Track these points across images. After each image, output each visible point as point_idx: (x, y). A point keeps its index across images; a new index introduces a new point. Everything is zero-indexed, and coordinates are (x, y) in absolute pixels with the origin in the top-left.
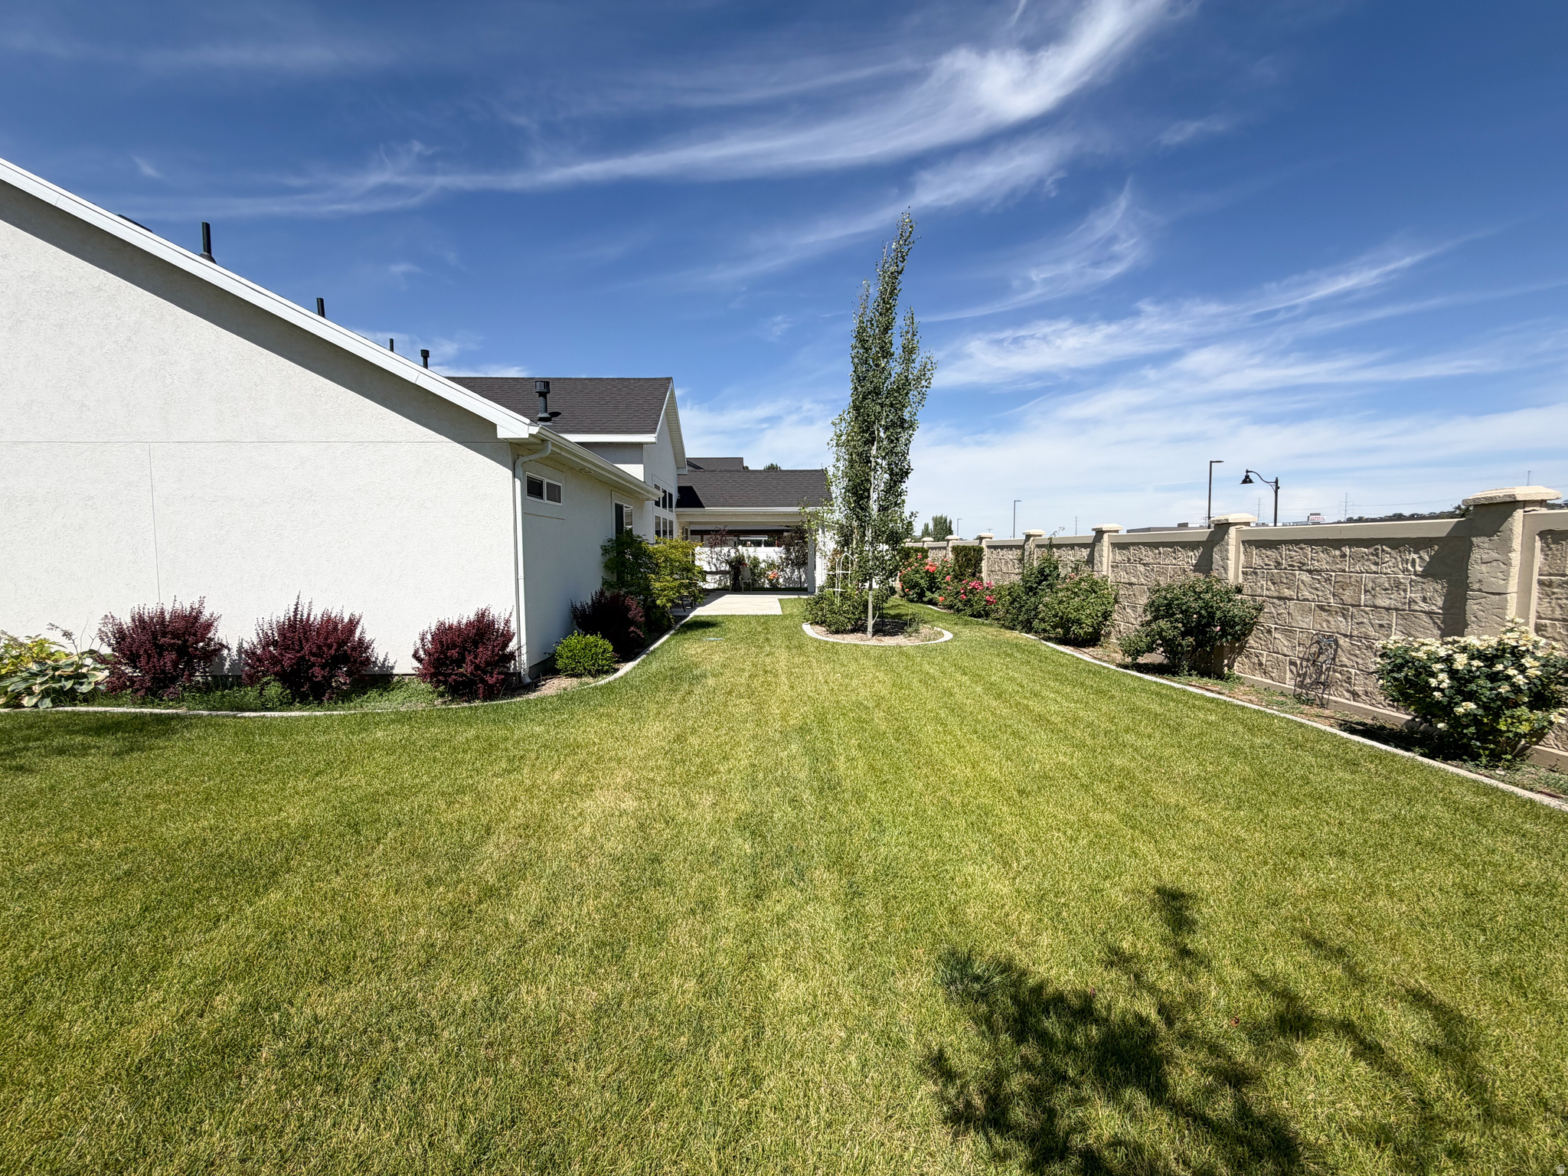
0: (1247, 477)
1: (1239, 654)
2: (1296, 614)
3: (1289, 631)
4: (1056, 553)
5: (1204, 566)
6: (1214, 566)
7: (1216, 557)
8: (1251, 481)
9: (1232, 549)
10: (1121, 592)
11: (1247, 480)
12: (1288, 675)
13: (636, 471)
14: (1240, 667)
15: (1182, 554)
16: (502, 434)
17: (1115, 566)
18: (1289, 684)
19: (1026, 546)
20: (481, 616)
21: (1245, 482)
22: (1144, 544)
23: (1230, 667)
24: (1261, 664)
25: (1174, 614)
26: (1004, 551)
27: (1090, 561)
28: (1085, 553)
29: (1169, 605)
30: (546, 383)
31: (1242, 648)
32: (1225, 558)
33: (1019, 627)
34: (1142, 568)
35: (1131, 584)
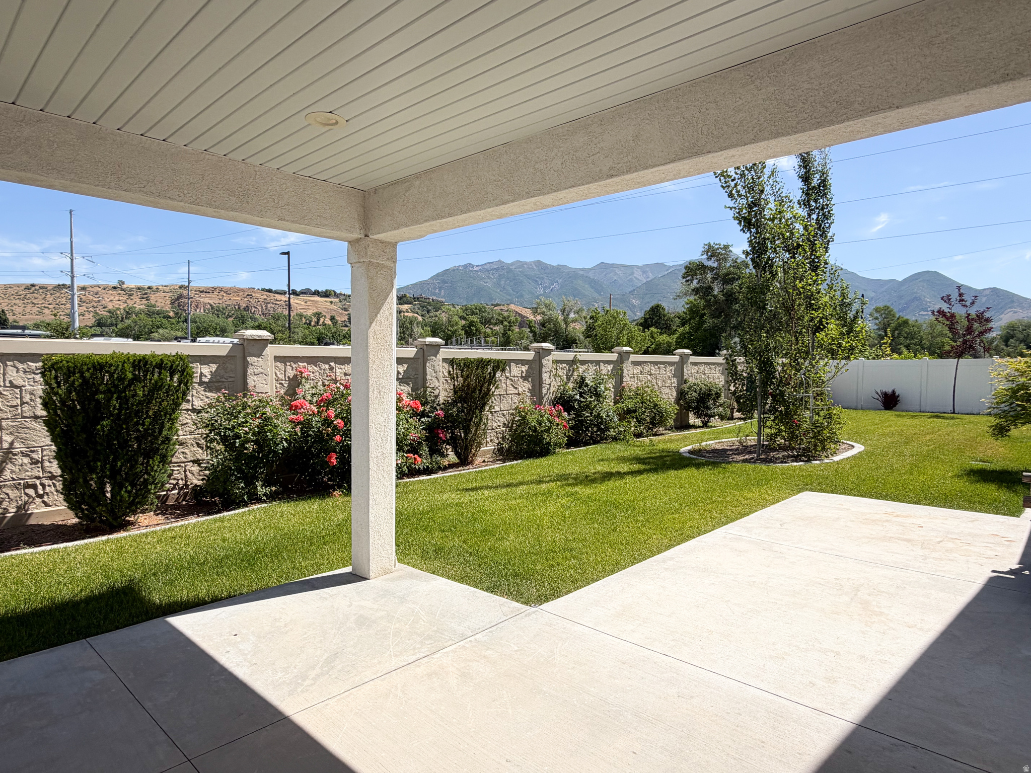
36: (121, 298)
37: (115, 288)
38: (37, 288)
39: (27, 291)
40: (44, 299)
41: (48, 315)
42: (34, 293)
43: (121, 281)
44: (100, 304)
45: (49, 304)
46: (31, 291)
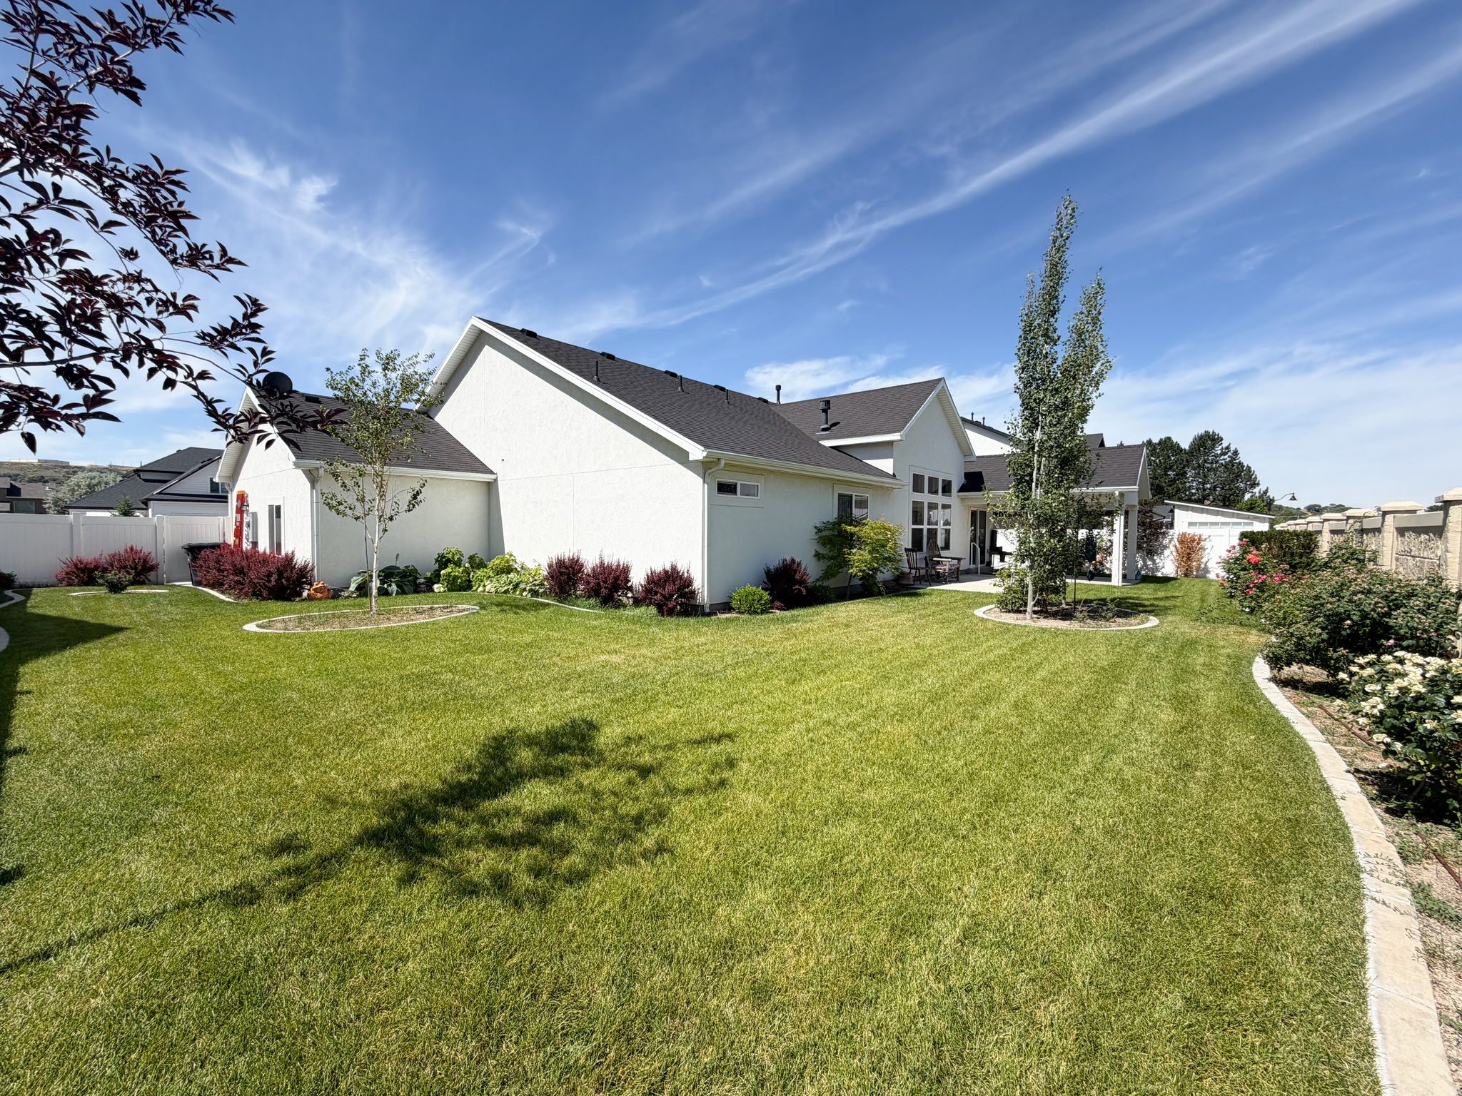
13: (886, 465)
16: (691, 458)
20: (674, 568)
30: (828, 402)
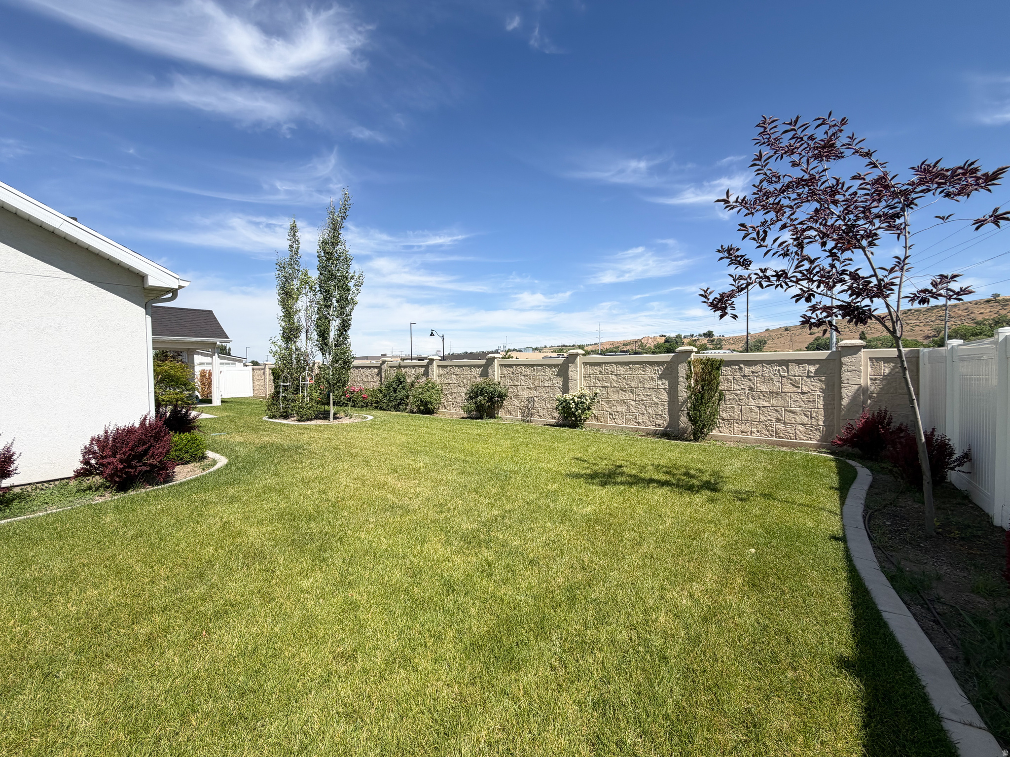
0: (432, 333)
1: (500, 408)
2: (520, 391)
3: (518, 397)
4: (404, 371)
5: (485, 374)
6: (489, 375)
7: (490, 371)
8: (434, 335)
9: (496, 367)
10: (444, 387)
11: (432, 335)
12: (519, 413)
14: (501, 413)
15: (474, 370)
17: (440, 376)
18: (519, 417)
19: (382, 367)
21: (431, 335)
22: (455, 366)
23: (497, 414)
24: (509, 411)
25: (484, 394)
26: (364, 370)
27: (426, 374)
28: (422, 370)
29: (481, 391)
31: (501, 406)
32: (494, 371)
33: (392, 409)
34: (455, 376)
35: (449, 384)
36: (992, 310)
37: (988, 301)
38: (913, 311)
39: (904, 315)
40: (917, 319)
41: (918, 331)
42: (909, 315)
43: (996, 294)
44: (969, 317)
45: (921, 323)
46: (907, 314)
